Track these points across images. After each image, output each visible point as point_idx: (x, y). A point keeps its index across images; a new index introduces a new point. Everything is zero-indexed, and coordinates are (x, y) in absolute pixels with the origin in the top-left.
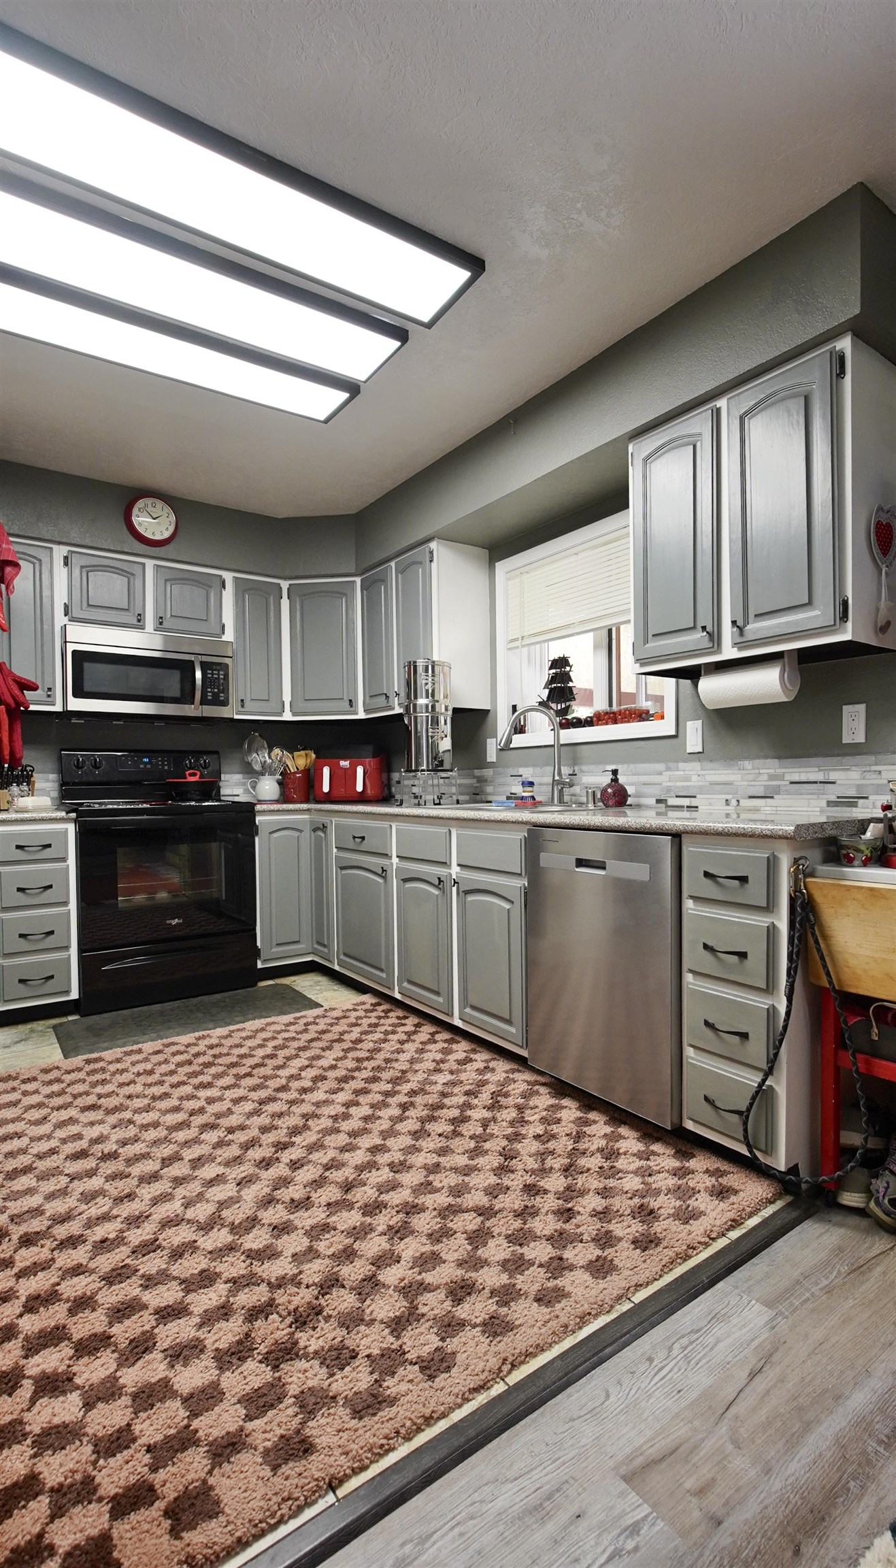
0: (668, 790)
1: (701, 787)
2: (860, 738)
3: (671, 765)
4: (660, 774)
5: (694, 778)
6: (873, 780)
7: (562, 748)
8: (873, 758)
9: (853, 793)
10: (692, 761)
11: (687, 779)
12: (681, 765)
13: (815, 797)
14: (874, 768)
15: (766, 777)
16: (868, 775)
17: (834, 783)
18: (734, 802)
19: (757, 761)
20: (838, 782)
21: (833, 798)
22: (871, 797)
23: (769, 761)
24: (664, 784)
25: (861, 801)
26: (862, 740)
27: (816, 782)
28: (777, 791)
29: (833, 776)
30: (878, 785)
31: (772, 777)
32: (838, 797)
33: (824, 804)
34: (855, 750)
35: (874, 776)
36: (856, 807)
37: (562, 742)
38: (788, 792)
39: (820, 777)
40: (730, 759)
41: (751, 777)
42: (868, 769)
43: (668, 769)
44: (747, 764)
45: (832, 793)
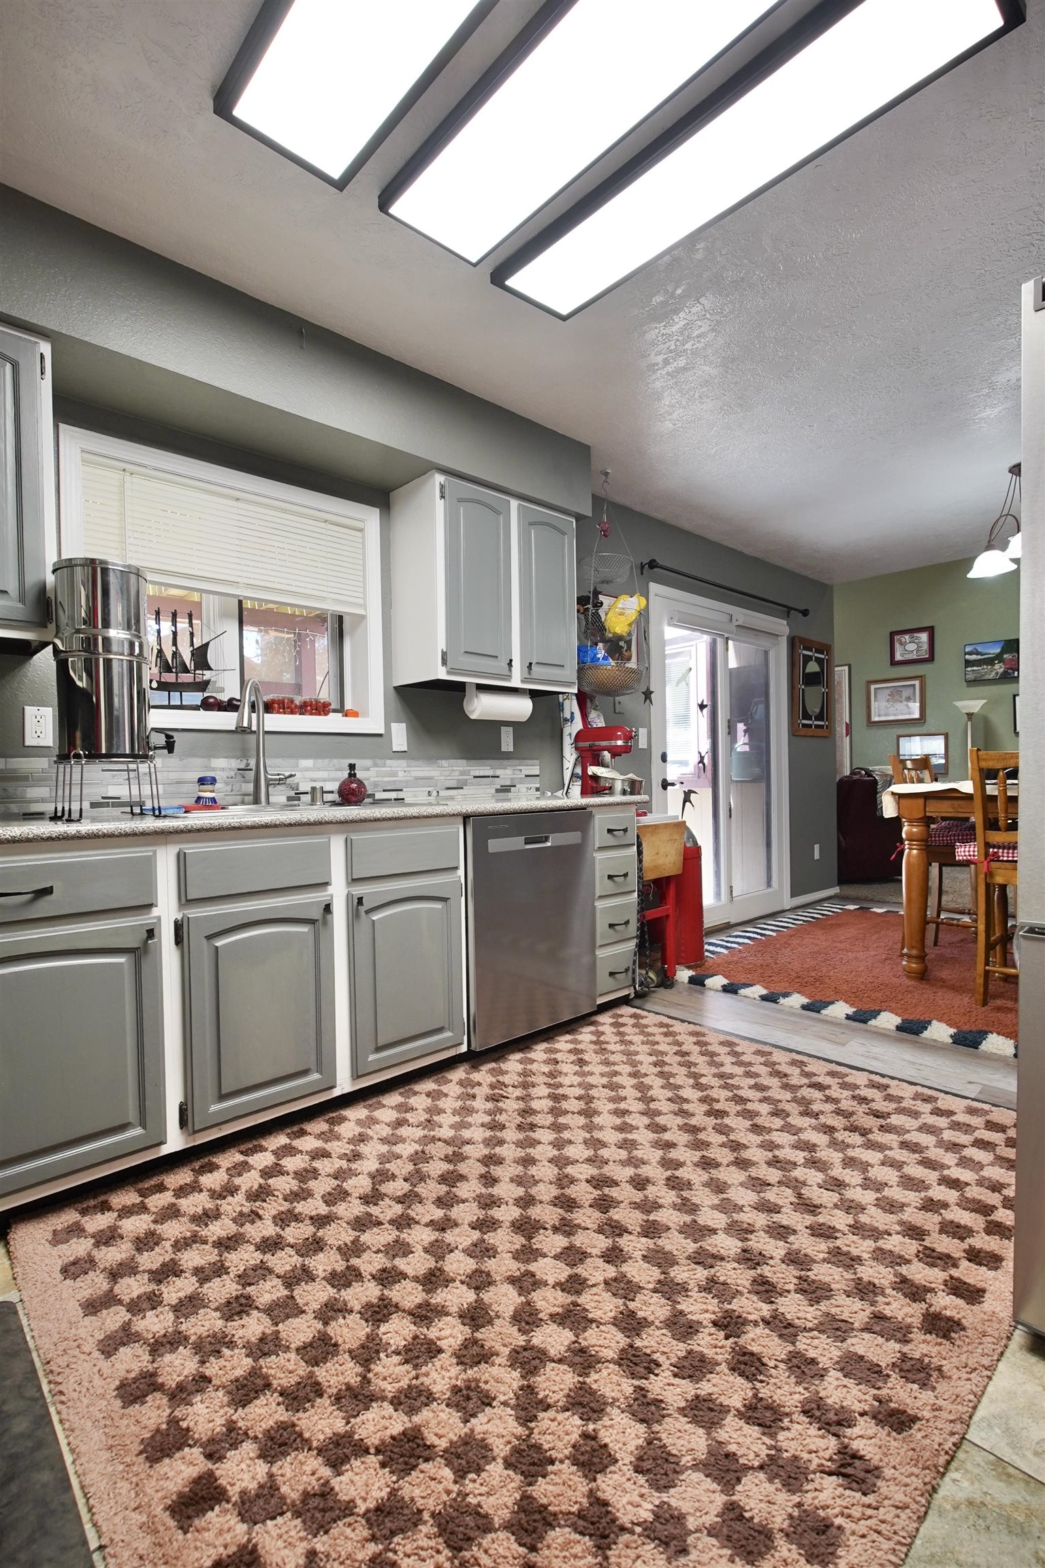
0: (376, 785)
1: (407, 782)
2: (511, 748)
3: (378, 761)
4: (368, 769)
5: (401, 774)
6: (517, 774)
7: (267, 736)
8: (518, 761)
9: (508, 783)
10: (398, 758)
11: (394, 774)
12: (388, 762)
13: (489, 788)
14: (518, 767)
15: (457, 773)
16: (515, 772)
17: (498, 776)
18: (435, 793)
19: (452, 761)
20: (500, 776)
21: (499, 787)
22: (516, 787)
23: (460, 761)
24: (372, 779)
25: (511, 791)
26: (512, 750)
27: (488, 776)
28: (465, 783)
29: (498, 772)
30: (520, 778)
31: (462, 773)
32: (502, 786)
33: (493, 791)
34: (507, 756)
35: (518, 772)
36: (509, 794)
37: (266, 729)
38: (472, 784)
39: (490, 773)
40: (431, 759)
41: (447, 773)
42: (515, 768)
43: (376, 765)
44: (444, 763)
45: (498, 783)
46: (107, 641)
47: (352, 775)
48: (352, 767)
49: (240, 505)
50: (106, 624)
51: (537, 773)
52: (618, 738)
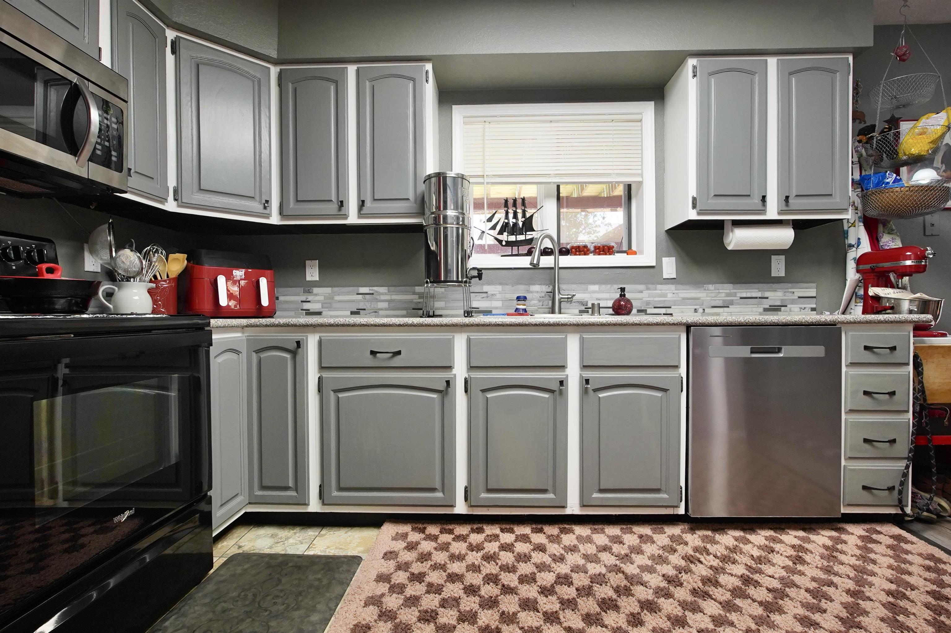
0: (648, 303)
1: (675, 301)
2: (783, 274)
3: (650, 286)
4: (642, 292)
5: (670, 295)
6: (789, 296)
7: (561, 271)
8: (790, 285)
9: (778, 303)
10: (668, 284)
11: (665, 295)
12: (659, 286)
13: (756, 306)
14: (790, 290)
15: (723, 295)
16: (787, 294)
17: (767, 298)
18: (701, 310)
19: (717, 285)
20: (770, 298)
21: (767, 306)
22: (788, 306)
23: (726, 285)
24: (644, 299)
25: (783, 308)
26: (784, 275)
27: (756, 298)
28: (732, 303)
29: (767, 294)
30: (793, 299)
31: (728, 295)
32: (770, 306)
33: (761, 310)
34: (778, 280)
35: (791, 295)
36: (780, 311)
37: (560, 266)
38: (739, 304)
39: (759, 295)
40: (697, 284)
41: (713, 295)
42: (787, 290)
43: (648, 289)
44: (711, 287)
45: (766, 304)
46: (445, 218)
47: (623, 295)
48: (623, 290)
49: (553, 124)
50: (445, 208)
51: (814, 295)
52: (909, 258)
